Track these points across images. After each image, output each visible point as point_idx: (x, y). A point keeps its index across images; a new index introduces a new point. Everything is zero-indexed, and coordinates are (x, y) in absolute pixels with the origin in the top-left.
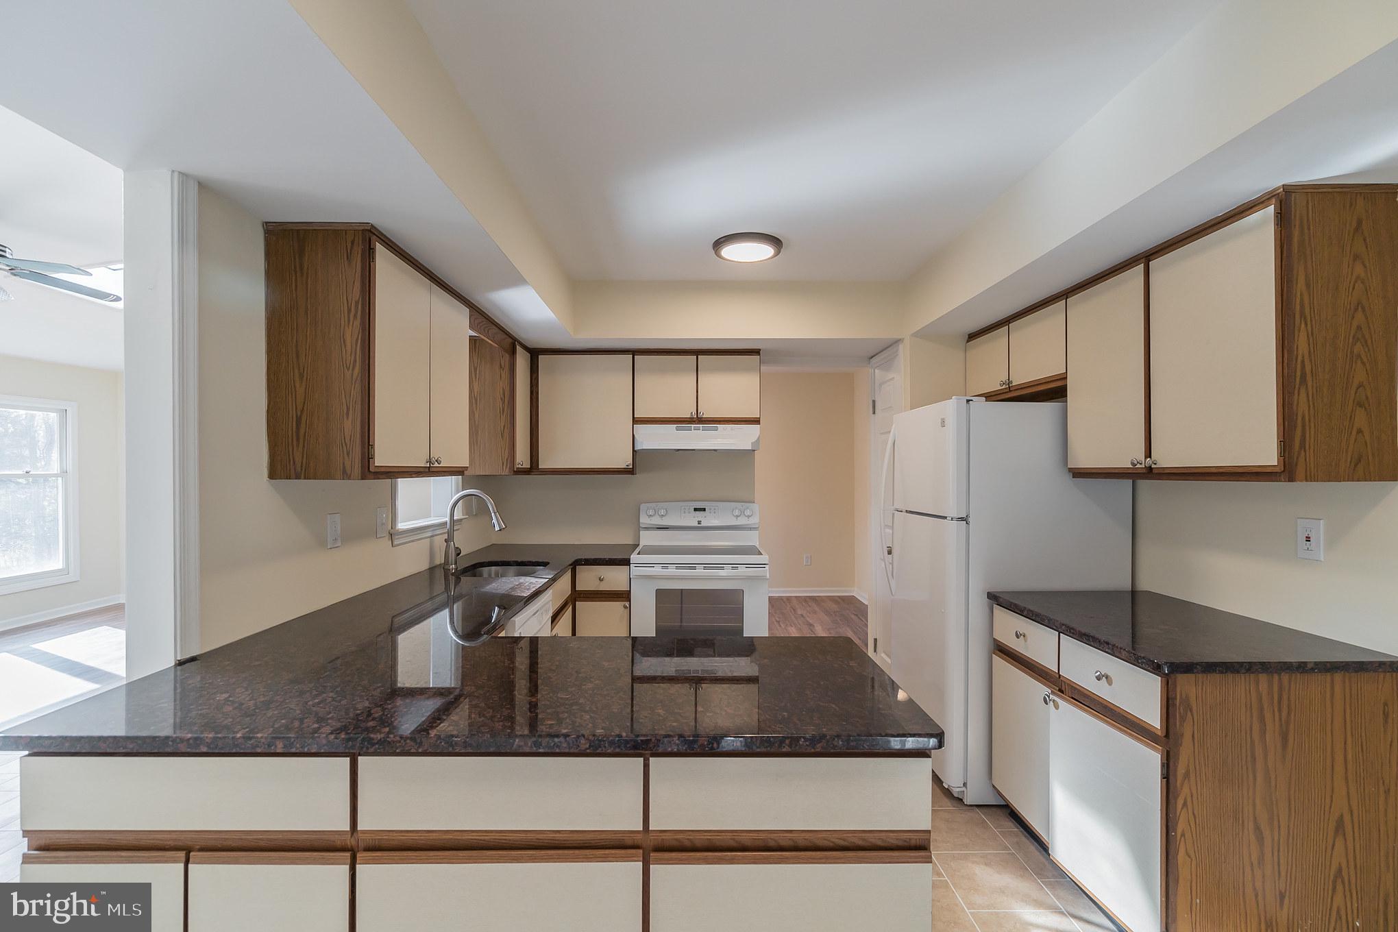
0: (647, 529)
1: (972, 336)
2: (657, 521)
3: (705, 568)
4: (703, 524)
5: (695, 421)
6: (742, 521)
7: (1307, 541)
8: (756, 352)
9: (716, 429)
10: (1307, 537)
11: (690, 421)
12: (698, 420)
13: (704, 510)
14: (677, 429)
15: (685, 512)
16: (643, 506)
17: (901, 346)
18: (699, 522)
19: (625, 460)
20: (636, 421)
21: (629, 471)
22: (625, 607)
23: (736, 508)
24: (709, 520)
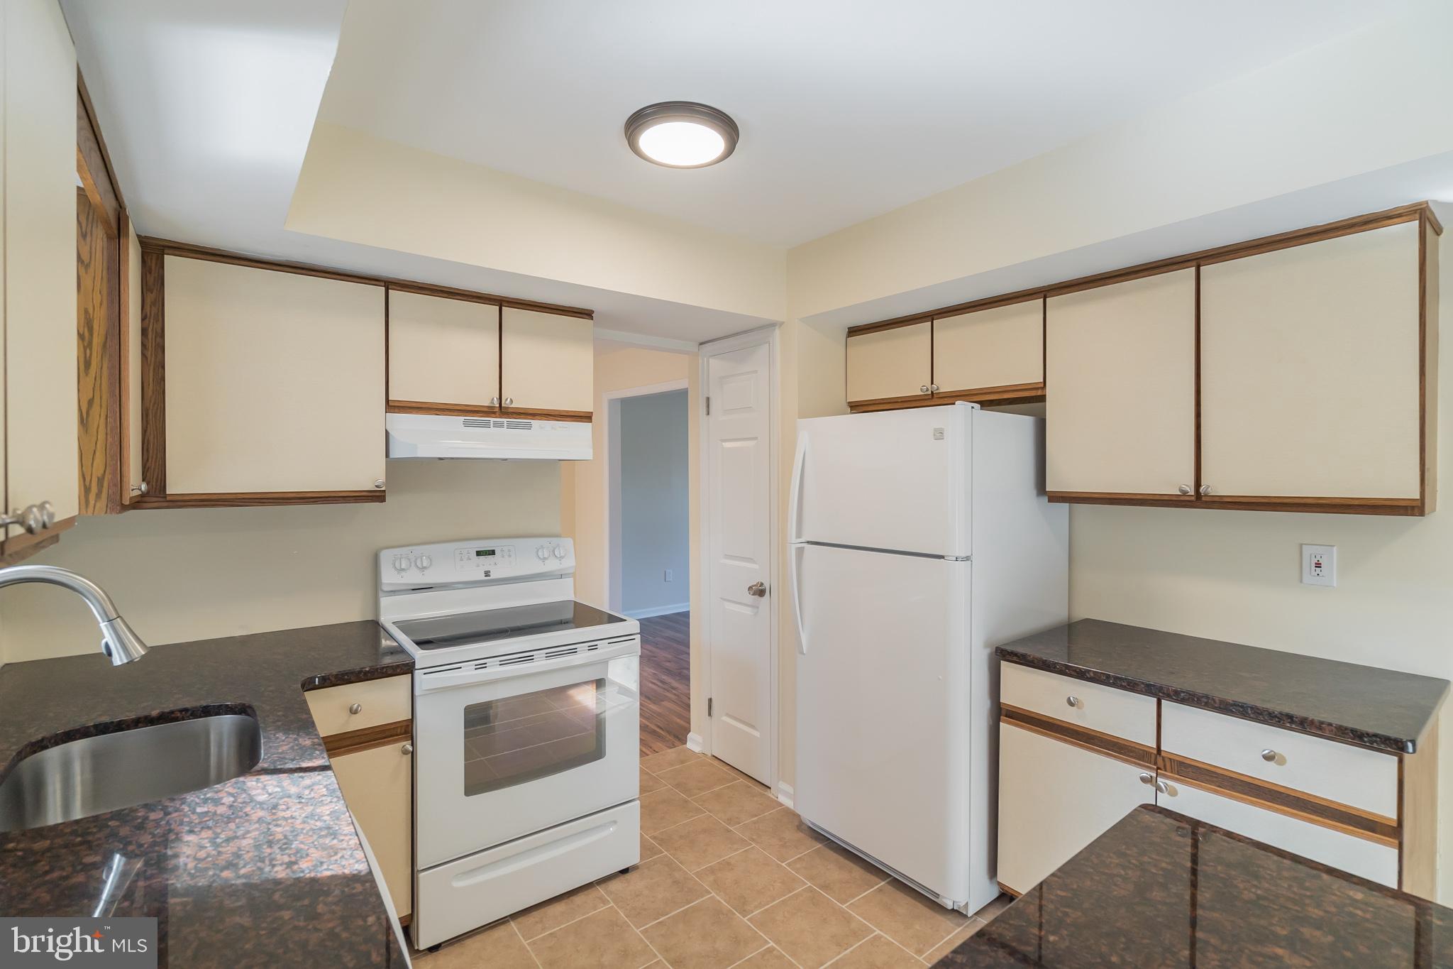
0: (393, 592)
1: (854, 331)
2: (414, 577)
3: (549, 656)
4: (493, 576)
5: (494, 413)
6: (552, 565)
7: (1316, 567)
8: (587, 314)
9: (529, 427)
10: (1316, 564)
11: (488, 412)
12: (502, 410)
13: (492, 553)
14: (466, 424)
15: (462, 560)
16: (386, 557)
17: (777, 332)
18: (487, 574)
19: (370, 475)
20: (391, 406)
21: (377, 496)
22: (405, 752)
23: (542, 547)
24: (499, 566)
